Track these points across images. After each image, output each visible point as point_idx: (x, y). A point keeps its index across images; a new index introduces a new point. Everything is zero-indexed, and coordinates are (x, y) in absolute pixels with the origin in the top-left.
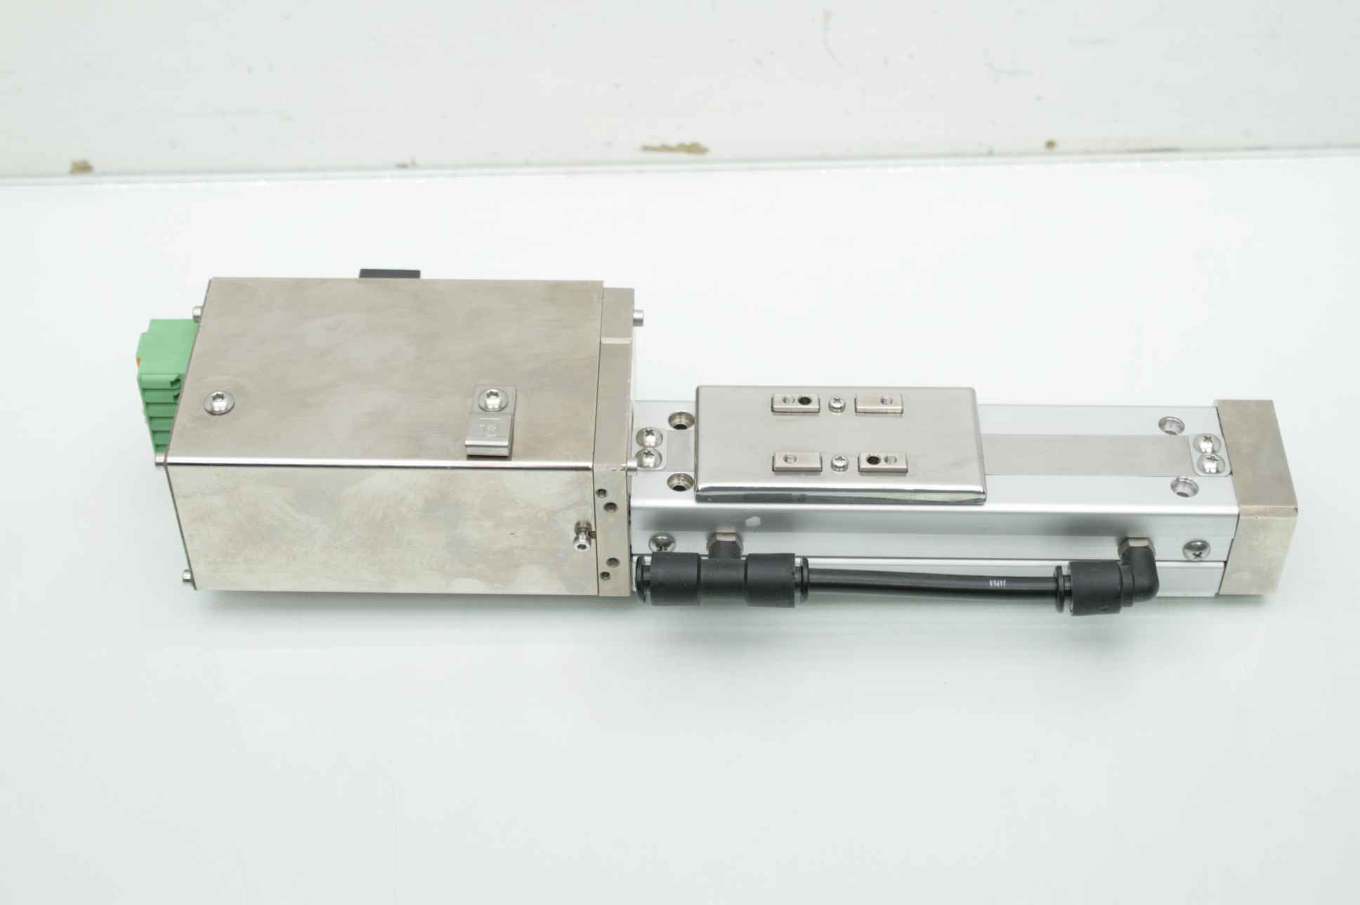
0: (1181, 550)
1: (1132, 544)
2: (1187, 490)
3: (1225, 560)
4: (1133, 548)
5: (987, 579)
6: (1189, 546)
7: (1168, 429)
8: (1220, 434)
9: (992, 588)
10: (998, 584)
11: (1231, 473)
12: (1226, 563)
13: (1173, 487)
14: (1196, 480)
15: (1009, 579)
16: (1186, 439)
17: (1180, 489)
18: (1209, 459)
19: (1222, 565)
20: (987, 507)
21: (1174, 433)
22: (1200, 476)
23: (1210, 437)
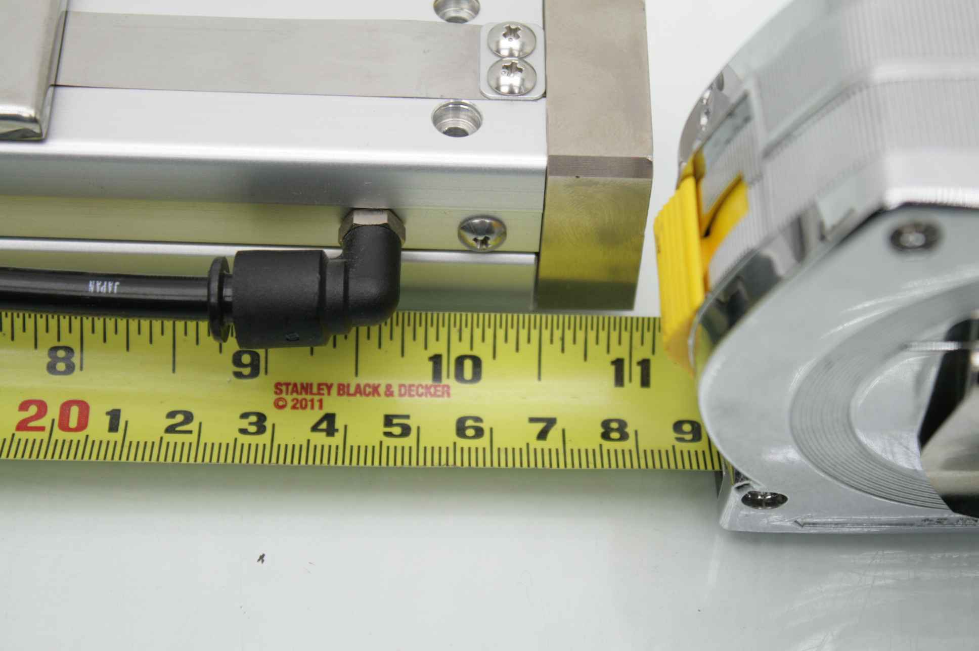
0: (454, 232)
1: (359, 219)
2: (463, 123)
3: (537, 250)
4: (358, 227)
5: (83, 277)
6: (466, 227)
7: (453, 14)
8: (541, 25)
9: (93, 295)
10: (103, 289)
11: (544, 95)
12: (538, 254)
13: (437, 119)
14: (480, 105)
15: (125, 279)
16: (477, 29)
17: (450, 122)
18: (506, 67)
19: (532, 257)
20: (54, 146)
21: (462, 20)
22: (489, 99)
23: (517, 29)
